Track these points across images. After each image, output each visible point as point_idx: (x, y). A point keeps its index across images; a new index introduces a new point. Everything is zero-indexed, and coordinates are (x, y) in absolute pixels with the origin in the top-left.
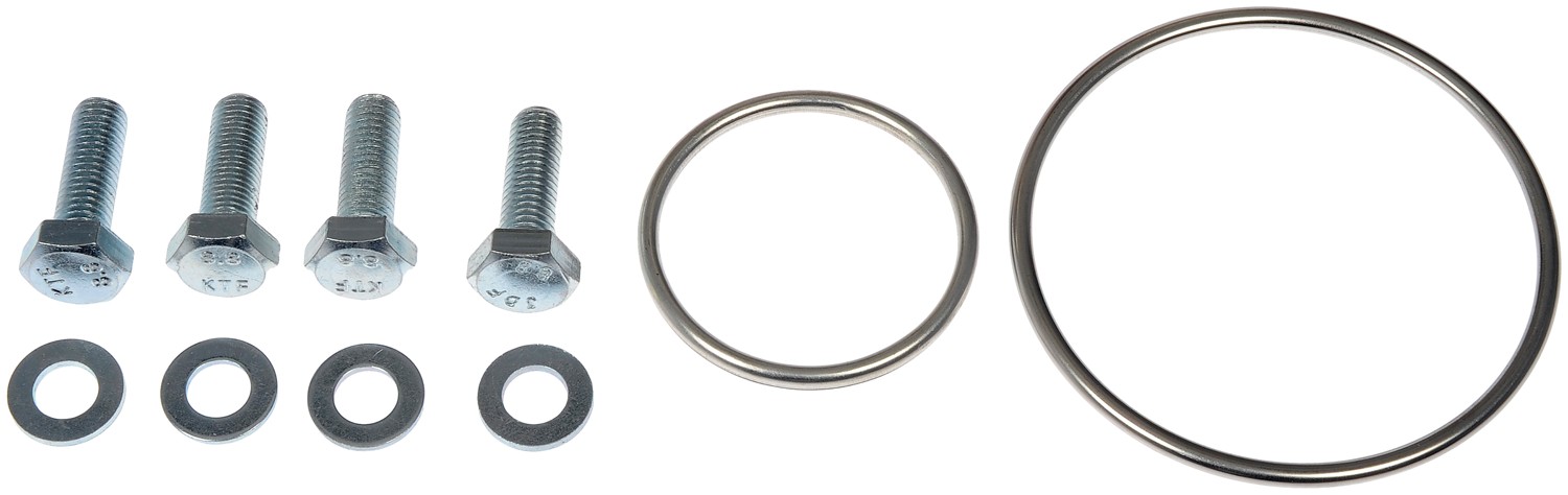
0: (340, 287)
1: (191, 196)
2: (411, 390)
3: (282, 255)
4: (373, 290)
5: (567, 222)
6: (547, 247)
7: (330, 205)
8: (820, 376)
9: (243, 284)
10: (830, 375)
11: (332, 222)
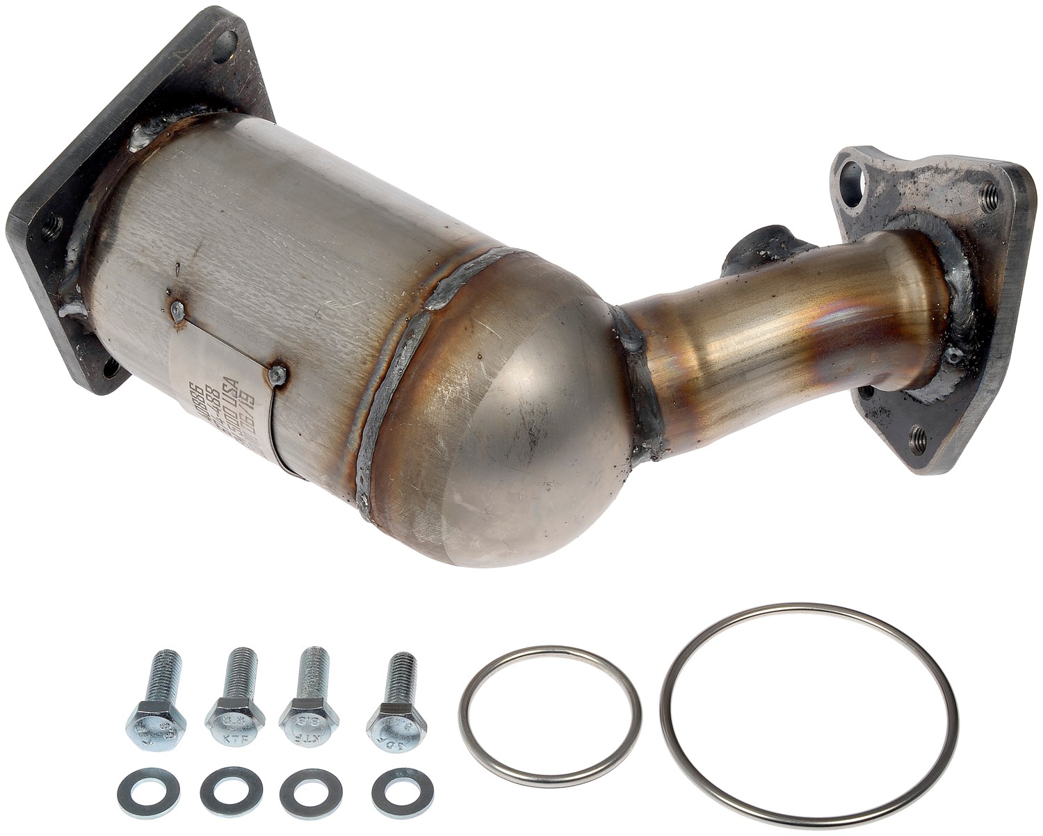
0: (297, 739)
1: (217, 688)
2: (335, 791)
3: (266, 722)
4: (315, 741)
5: (421, 701)
6: (409, 710)
7: (292, 693)
8: (559, 780)
9: (245, 738)
10: (563, 779)
11: (294, 701)
